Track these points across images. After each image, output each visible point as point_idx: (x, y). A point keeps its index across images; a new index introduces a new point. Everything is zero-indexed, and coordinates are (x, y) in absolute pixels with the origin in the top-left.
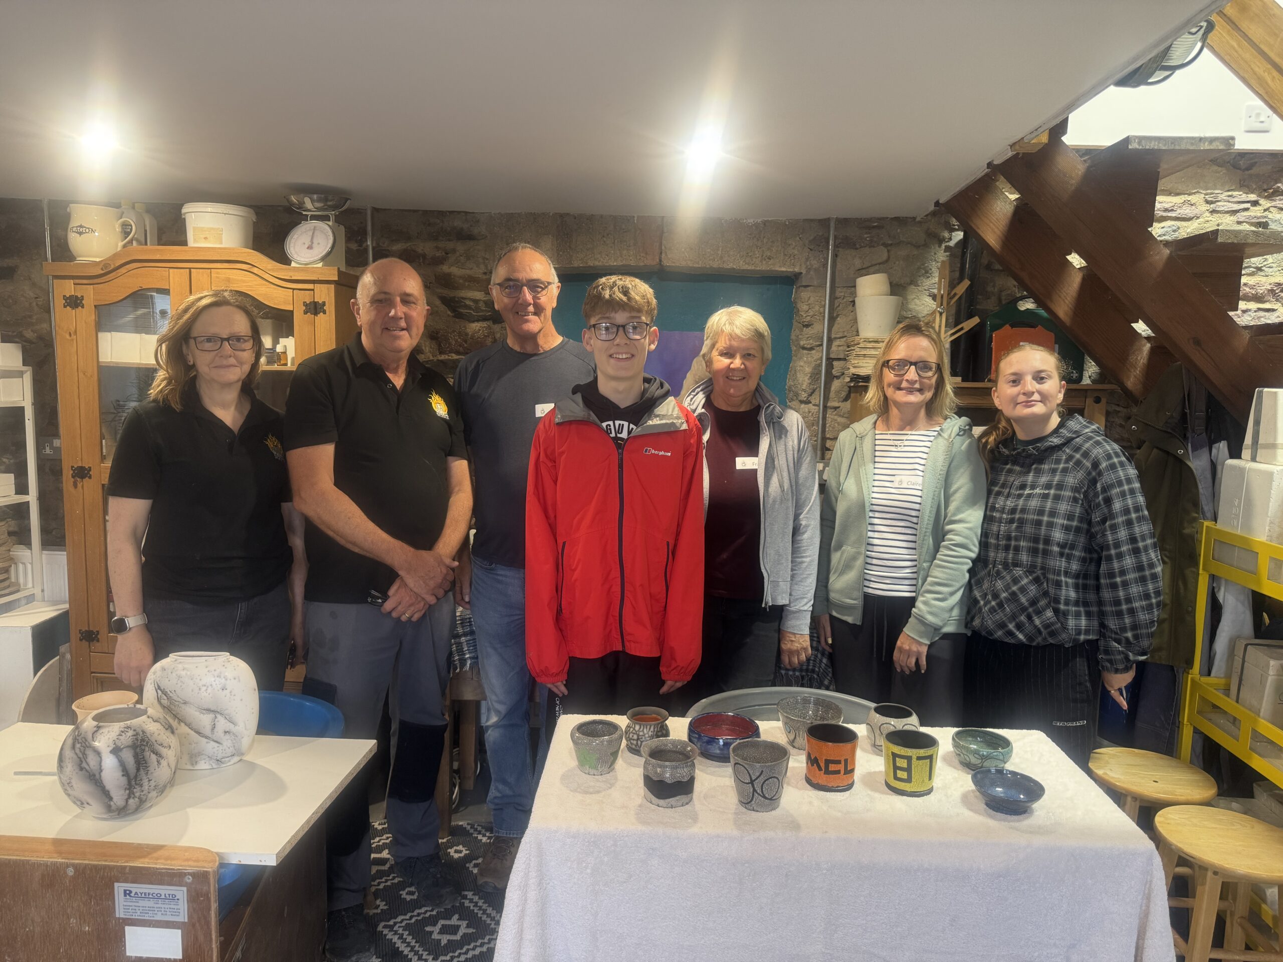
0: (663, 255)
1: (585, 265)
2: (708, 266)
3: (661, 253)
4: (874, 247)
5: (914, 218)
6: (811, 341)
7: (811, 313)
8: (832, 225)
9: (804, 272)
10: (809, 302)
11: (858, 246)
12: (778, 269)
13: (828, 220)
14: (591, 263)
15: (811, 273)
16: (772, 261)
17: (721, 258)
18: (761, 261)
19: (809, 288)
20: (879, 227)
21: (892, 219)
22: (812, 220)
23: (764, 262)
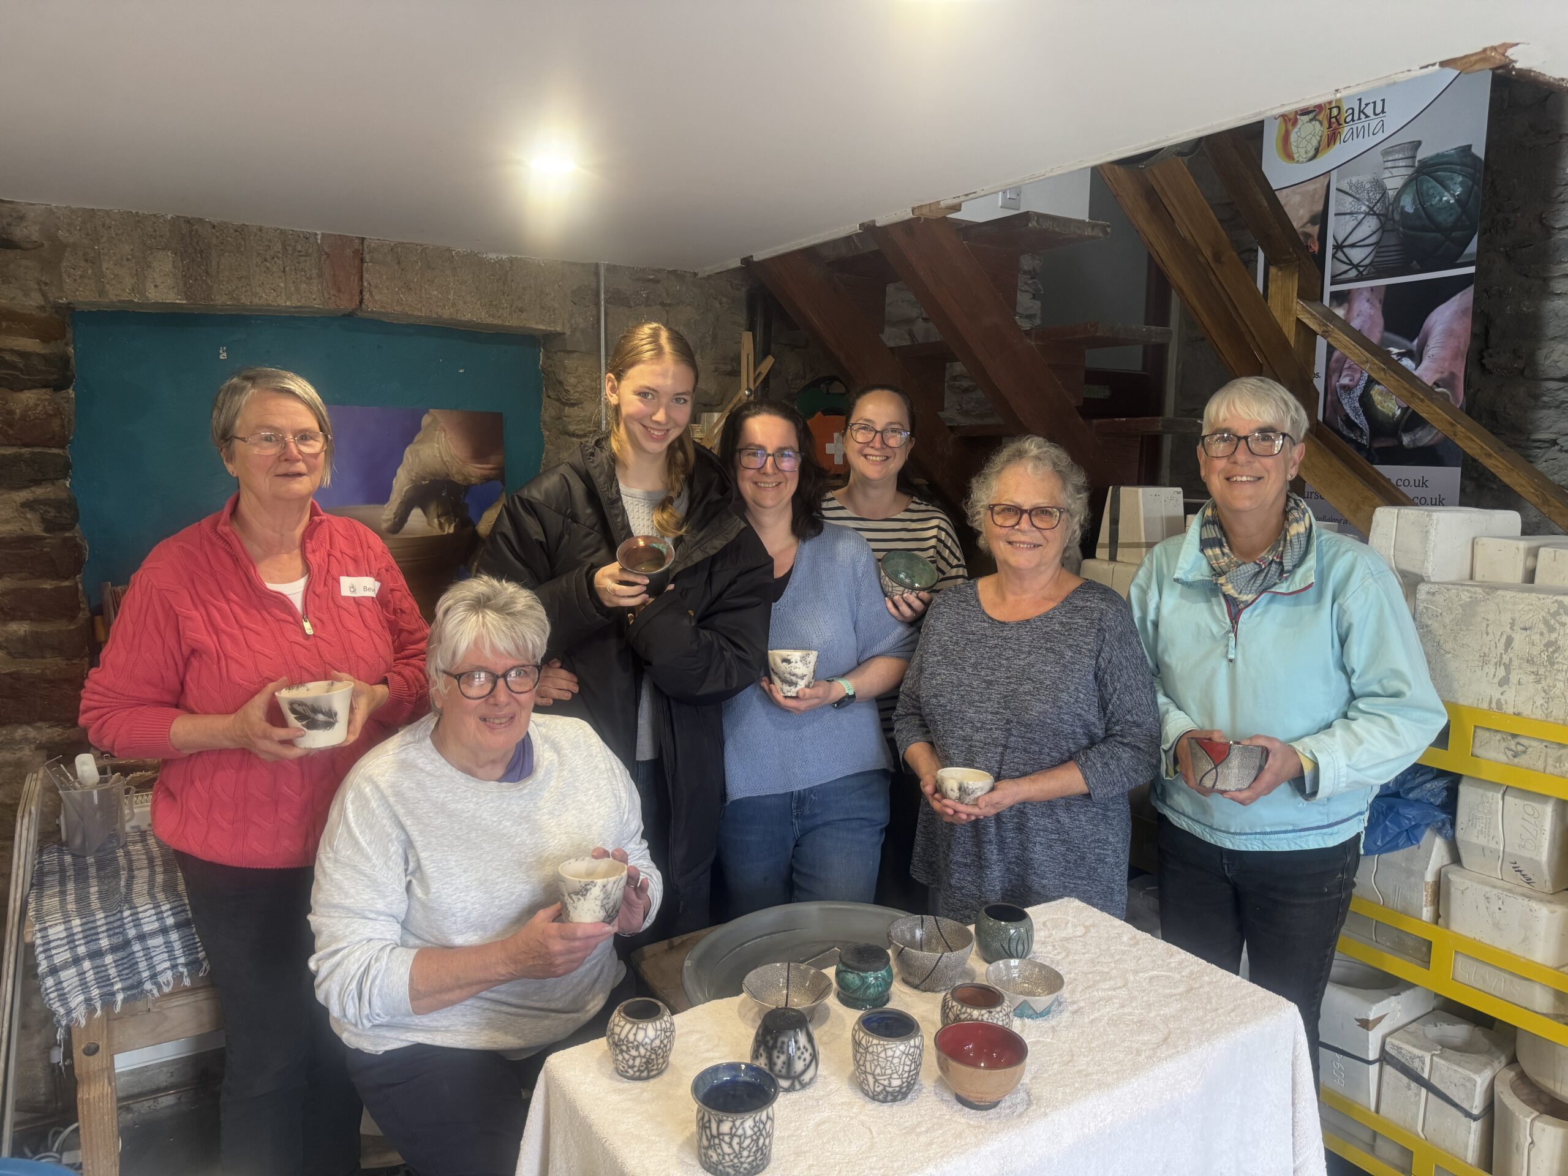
0: (367, 296)
1: (235, 302)
2: (434, 316)
3: (361, 292)
4: (650, 306)
5: (695, 274)
6: (583, 426)
7: (580, 389)
8: (602, 272)
9: (568, 333)
10: (578, 374)
11: (632, 304)
12: (534, 326)
13: (597, 266)
14: (245, 300)
15: (578, 334)
16: (524, 315)
17: (454, 305)
18: (510, 314)
19: (575, 355)
20: (657, 281)
21: (669, 272)
22: (574, 264)
23: (515, 315)
